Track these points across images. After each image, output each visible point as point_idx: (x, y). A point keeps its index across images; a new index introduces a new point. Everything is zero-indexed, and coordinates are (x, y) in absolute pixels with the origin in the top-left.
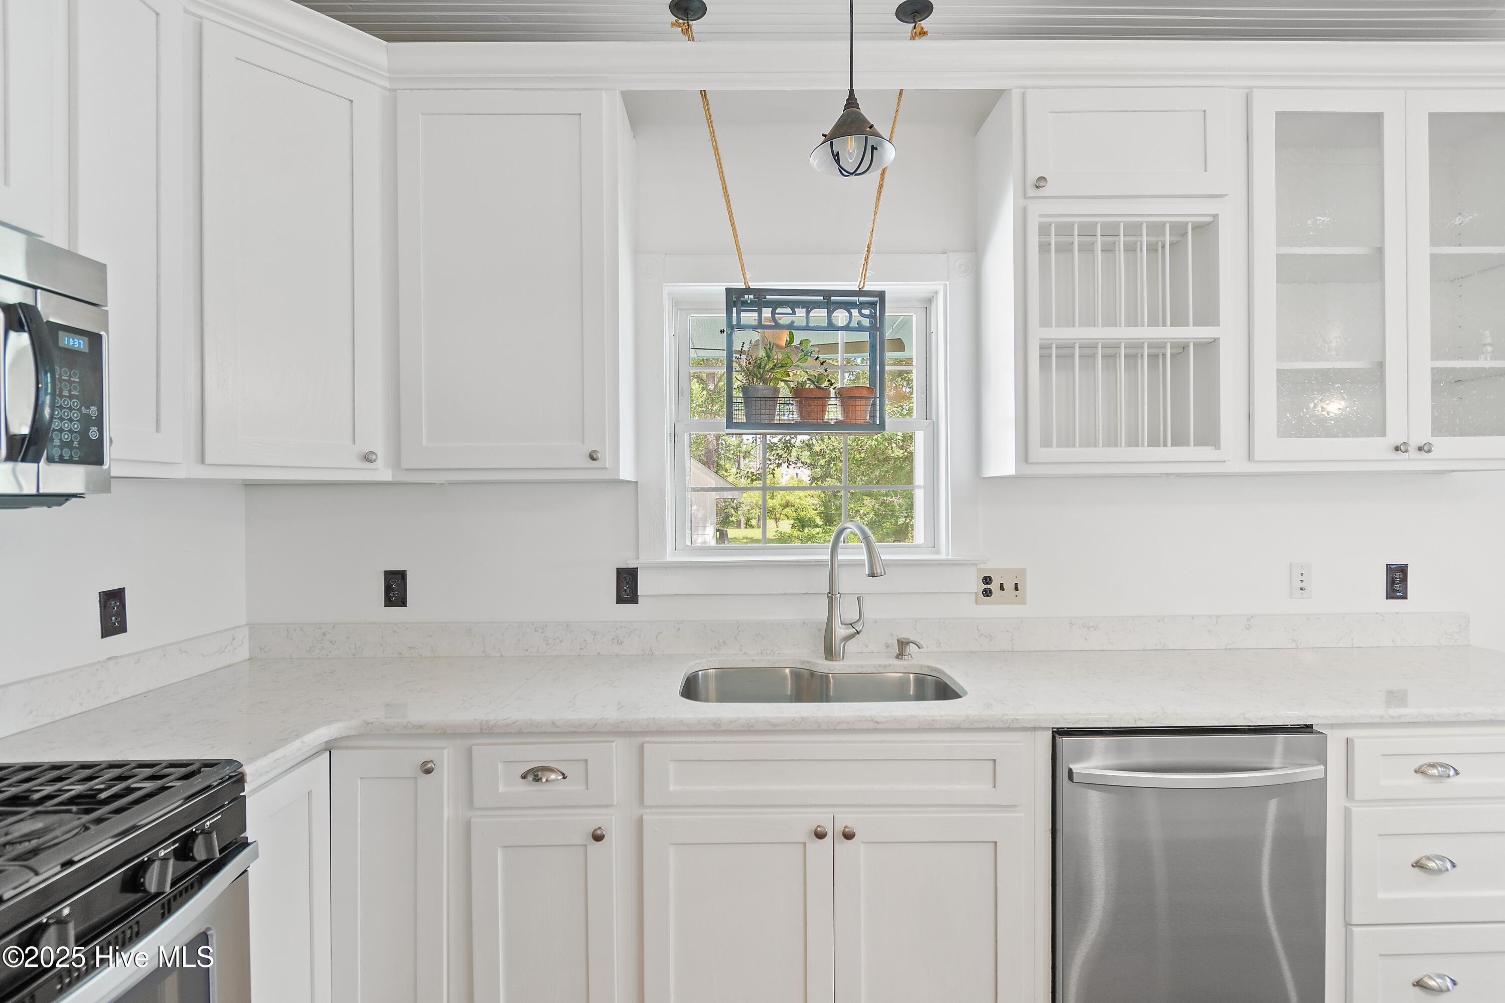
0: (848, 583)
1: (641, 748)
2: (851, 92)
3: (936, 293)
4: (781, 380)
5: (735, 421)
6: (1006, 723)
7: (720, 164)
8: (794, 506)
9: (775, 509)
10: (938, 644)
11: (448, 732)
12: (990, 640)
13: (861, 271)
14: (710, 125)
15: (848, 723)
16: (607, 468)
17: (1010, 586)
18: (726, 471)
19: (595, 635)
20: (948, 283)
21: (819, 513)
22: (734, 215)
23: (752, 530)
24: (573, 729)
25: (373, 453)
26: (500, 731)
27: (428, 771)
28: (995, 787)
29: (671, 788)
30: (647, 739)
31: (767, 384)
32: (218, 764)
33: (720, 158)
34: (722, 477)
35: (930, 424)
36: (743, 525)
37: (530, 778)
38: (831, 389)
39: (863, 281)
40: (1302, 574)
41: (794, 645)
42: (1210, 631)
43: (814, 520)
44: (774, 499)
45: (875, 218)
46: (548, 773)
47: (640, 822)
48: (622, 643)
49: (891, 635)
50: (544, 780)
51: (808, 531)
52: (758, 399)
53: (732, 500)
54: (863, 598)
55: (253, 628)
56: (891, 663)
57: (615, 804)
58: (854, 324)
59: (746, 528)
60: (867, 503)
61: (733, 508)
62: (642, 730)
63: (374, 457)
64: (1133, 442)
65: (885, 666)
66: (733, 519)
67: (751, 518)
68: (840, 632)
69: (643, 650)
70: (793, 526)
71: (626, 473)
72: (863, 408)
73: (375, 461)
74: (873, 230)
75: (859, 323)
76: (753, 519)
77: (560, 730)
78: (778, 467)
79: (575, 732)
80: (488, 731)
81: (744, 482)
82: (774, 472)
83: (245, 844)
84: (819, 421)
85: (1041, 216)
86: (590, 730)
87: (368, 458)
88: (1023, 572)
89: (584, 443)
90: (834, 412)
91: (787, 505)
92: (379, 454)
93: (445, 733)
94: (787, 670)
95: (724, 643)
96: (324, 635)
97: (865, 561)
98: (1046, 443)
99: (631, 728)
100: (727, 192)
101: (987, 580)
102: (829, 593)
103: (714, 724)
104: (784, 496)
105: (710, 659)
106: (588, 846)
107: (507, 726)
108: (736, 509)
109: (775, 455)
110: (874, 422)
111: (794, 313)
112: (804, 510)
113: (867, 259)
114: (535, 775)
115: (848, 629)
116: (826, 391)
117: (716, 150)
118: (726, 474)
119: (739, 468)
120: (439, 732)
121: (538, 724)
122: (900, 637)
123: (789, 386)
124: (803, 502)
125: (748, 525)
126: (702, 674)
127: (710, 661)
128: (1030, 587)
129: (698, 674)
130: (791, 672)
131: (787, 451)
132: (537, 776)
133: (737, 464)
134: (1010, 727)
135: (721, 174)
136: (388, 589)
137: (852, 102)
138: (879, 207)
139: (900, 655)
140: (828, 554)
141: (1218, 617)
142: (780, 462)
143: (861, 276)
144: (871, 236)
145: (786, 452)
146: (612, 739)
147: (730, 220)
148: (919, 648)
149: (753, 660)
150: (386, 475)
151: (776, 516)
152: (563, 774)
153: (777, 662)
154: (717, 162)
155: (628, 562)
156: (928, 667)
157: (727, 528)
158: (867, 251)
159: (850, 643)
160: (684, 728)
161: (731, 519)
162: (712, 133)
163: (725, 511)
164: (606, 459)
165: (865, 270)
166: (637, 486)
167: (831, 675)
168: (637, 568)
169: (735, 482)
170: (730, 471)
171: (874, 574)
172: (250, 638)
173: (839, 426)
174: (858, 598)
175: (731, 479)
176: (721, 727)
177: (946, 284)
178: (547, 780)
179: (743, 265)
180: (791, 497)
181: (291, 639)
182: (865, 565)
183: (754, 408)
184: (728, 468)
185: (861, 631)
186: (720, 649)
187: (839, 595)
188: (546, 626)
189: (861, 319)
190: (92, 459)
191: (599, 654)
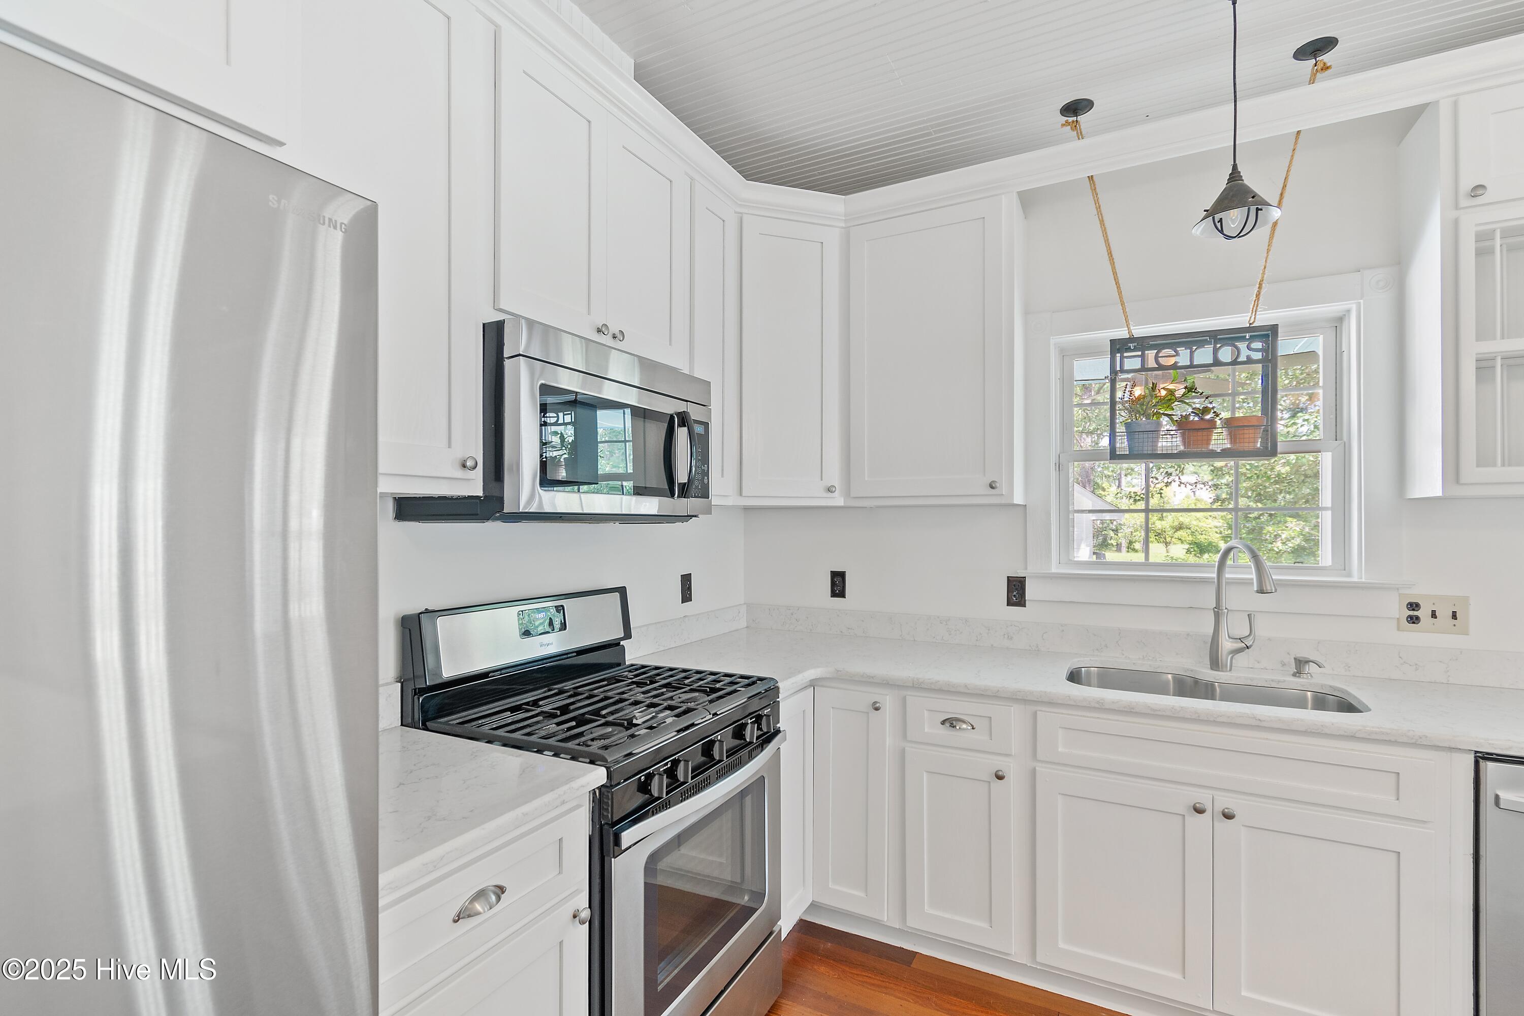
0: (1234, 600)
1: (1035, 715)
2: (1235, 167)
3: (1349, 311)
4: (1164, 415)
5: (1118, 453)
6: (1412, 739)
7: (1106, 233)
8: (1190, 529)
9: (1165, 532)
10: (1346, 668)
11: (890, 683)
12: (1417, 669)
13: (1252, 307)
14: (1097, 202)
15: (1229, 717)
16: (1003, 495)
17: (1445, 613)
18: (1104, 490)
19: (989, 630)
20: (1362, 301)
21: (1223, 537)
22: (1118, 275)
23: (1136, 554)
24: (981, 692)
25: (833, 486)
26: (927, 687)
27: (877, 709)
28: (1398, 799)
29: (1060, 750)
30: (1039, 708)
31: (1150, 419)
32: (765, 679)
33: (1105, 228)
34: (1100, 497)
35: (1340, 445)
36: (1124, 549)
37: (948, 725)
38: (1217, 419)
39: (1253, 317)
41: (1177, 654)
43: (1217, 545)
44: (1164, 520)
45: (1267, 256)
46: (961, 723)
47: (1034, 772)
48: (1011, 638)
49: (1288, 654)
50: (958, 728)
51: (1208, 557)
52: (1141, 433)
53: (1112, 521)
54: (1254, 615)
55: (748, 605)
56: (1285, 679)
57: (1013, 754)
58: (1243, 358)
59: (1128, 552)
60: (1292, 525)
61: (1113, 530)
62: (1036, 700)
63: (833, 489)
65: (1279, 682)
66: (1114, 542)
67: (1134, 540)
68: (1227, 645)
69: (1030, 646)
70: (1188, 551)
71: (1018, 499)
72: (1252, 436)
73: (834, 492)
74: (1265, 267)
75: (1248, 357)
76: (1137, 543)
77: (968, 691)
78: (1166, 486)
79: (982, 695)
80: (918, 686)
81: (1125, 504)
82: (1161, 491)
83: (778, 732)
84: (1203, 449)
85: (1476, 224)
86: (994, 694)
87: (830, 490)
88: (1462, 599)
89: (984, 475)
90: (1219, 440)
91: (1180, 527)
92: (837, 489)
93: (887, 684)
94: (1170, 676)
96: (791, 614)
97: (1253, 580)
98: (1485, 461)
99: (1027, 697)
100: (1112, 256)
101: (1413, 606)
102: (1215, 608)
103: (1098, 702)
104: (1176, 517)
105: (1092, 659)
106: (991, 783)
107: (932, 684)
108: (1116, 531)
109: (1163, 474)
110: (1267, 448)
111: (1177, 354)
112: (1204, 533)
113: (1258, 295)
114: (950, 723)
115: (1237, 643)
116: (1212, 422)
118: (1103, 493)
119: (1119, 486)
120: (885, 682)
121: (954, 685)
122: (1298, 655)
123: (1172, 420)
124: (1201, 524)
125: (1130, 547)
126: (1085, 670)
127: (1093, 660)
128: (1476, 616)
129: (1081, 670)
130: (1174, 679)
131: (1179, 469)
132: (952, 724)
133: (1117, 482)
134: (1417, 743)
135: (1106, 242)
136: (833, 584)
137: (1235, 175)
138: (1273, 244)
139: (1298, 673)
140: (1215, 573)
142: (1169, 481)
143: (1251, 312)
144: (1264, 273)
145: (1176, 470)
146: (1011, 705)
147: (1115, 280)
148: (1320, 667)
149: (1134, 664)
150: (840, 502)
151: (1165, 540)
152: (972, 726)
153: (1159, 667)
154: (1103, 233)
155: (1018, 572)
156: (1331, 687)
157: (1105, 552)
158: (1259, 288)
159: (1238, 657)
160: (1072, 703)
161: (1109, 542)
163: (1103, 533)
164: (1003, 488)
165: (1256, 305)
166: (1026, 509)
167: (1217, 684)
168: (1025, 578)
169: (1115, 502)
170: (1109, 490)
171: (1263, 590)
172: (747, 612)
173: (1225, 454)
174: (1248, 615)
175: (1109, 499)
176: (1104, 706)
177: (1360, 303)
178: (960, 728)
179: (1127, 316)
180: (1185, 518)
181: (771, 616)
182: (1253, 583)
183: (1136, 441)
184: (1105, 487)
185: (1251, 646)
186: (1102, 651)
187: (1226, 610)
188: (949, 620)
189: (1250, 353)
190: (705, 495)
191: (992, 645)
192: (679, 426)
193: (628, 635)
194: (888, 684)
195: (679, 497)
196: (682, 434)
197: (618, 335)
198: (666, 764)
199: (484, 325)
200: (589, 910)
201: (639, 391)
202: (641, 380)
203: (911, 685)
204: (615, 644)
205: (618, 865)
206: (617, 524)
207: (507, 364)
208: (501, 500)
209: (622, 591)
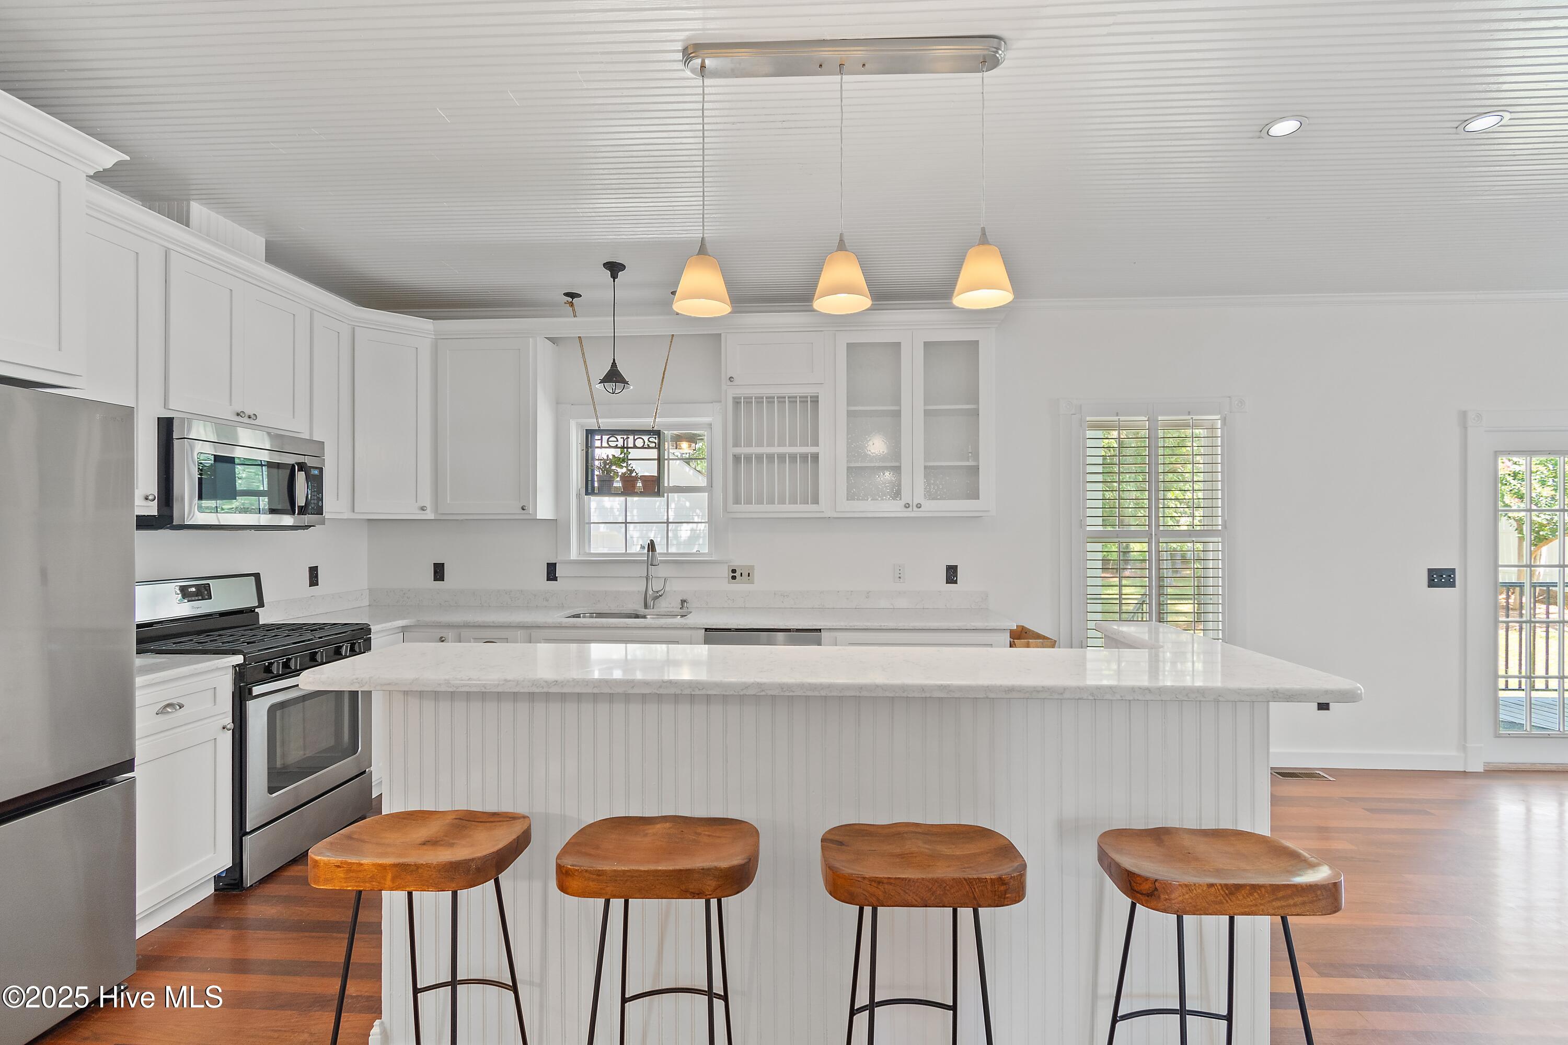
1: (530, 634)
2: (614, 359)
4: (614, 472)
5: (590, 492)
6: (682, 626)
11: (451, 625)
12: (733, 602)
16: (531, 513)
17: (745, 574)
19: (536, 595)
24: (501, 625)
25: (425, 507)
26: (472, 625)
27: (442, 640)
33: (587, 366)
38: (638, 477)
40: (900, 570)
41: (634, 603)
42: (847, 599)
48: (548, 600)
49: (678, 598)
52: (603, 481)
54: (667, 579)
55: (370, 590)
62: (530, 626)
63: (425, 508)
64: (782, 501)
68: (650, 595)
69: (558, 604)
72: (653, 485)
73: (426, 510)
74: (659, 400)
77: (495, 625)
80: (467, 625)
84: (633, 491)
85: (733, 394)
86: (508, 625)
87: (423, 509)
88: (752, 567)
89: (520, 502)
90: (640, 487)
92: (428, 508)
95: (599, 601)
96: (404, 594)
98: (737, 501)
99: (525, 625)
101: (734, 571)
102: (647, 576)
105: (590, 608)
107: (474, 623)
111: (618, 440)
113: (656, 414)
115: (656, 594)
116: (635, 478)
117: (585, 362)
120: (447, 625)
121: (488, 623)
122: (682, 598)
123: (618, 475)
126: (583, 615)
128: (756, 575)
129: (581, 615)
135: (588, 374)
136: (435, 572)
137: (614, 364)
139: (682, 607)
141: (852, 591)
144: (658, 402)
146: (518, 630)
150: (432, 516)
154: (586, 369)
155: (553, 560)
158: (656, 410)
160: (547, 625)
162: (583, 354)
164: (531, 510)
165: (655, 419)
166: (557, 522)
168: (557, 564)
171: (653, 564)
172: (369, 595)
173: (643, 494)
174: (664, 579)
181: (389, 596)
185: (662, 595)
186: (596, 604)
187: (652, 577)
188: (511, 592)
189: (649, 443)
190: (320, 511)
191: (537, 606)
192: (298, 471)
193: (261, 604)
194: (449, 625)
195: (298, 514)
196: (300, 477)
197: (252, 416)
198: (283, 659)
199: (158, 418)
200: (232, 724)
201: (270, 453)
202: (271, 445)
203: (463, 625)
204: (251, 610)
205: (251, 705)
206: (253, 531)
207: (175, 442)
208: (171, 517)
209: (257, 576)
